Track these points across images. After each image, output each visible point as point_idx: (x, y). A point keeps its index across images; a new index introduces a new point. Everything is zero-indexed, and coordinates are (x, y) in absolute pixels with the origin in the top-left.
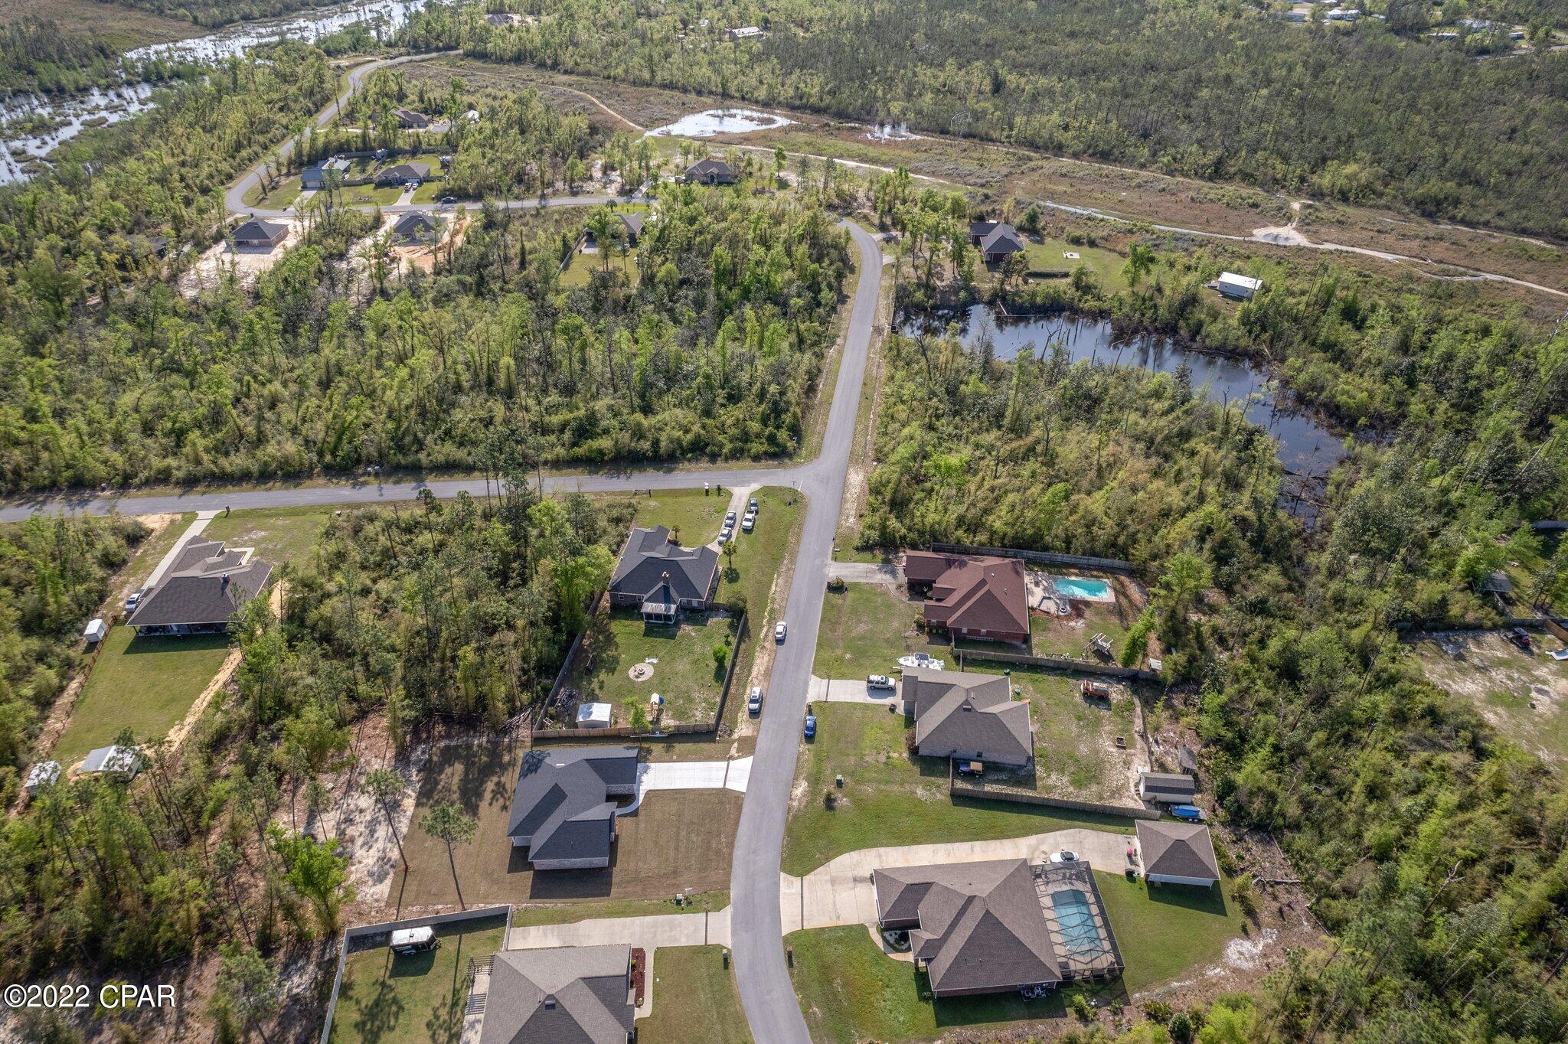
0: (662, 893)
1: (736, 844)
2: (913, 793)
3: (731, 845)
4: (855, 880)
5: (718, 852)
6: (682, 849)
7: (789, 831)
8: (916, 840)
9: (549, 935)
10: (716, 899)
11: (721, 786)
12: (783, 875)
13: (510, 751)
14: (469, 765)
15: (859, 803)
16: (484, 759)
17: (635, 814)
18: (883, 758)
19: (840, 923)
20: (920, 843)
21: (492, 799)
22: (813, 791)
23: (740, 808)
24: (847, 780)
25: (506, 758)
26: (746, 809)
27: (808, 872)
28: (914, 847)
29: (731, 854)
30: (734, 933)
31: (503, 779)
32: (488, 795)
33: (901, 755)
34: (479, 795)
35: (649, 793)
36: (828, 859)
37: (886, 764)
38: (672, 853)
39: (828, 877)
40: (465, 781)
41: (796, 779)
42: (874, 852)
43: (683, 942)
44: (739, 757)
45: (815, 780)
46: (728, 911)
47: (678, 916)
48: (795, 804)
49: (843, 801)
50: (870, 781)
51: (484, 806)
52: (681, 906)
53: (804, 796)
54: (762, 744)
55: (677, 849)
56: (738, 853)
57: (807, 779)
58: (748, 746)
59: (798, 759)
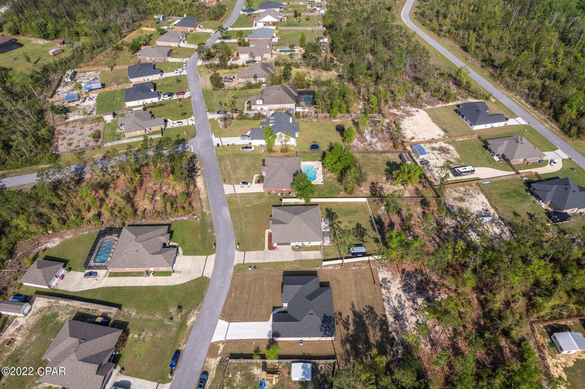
0: (262, 272)
1: (228, 292)
2: (137, 313)
3: (230, 292)
4: (181, 272)
5: (236, 289)
6: (252, 291)
7: (202, 297)
8: (148, 288)
9: (306, 256)
10: (240, 268)
11: (232, 324)
12: (210, 277)
13: (347, 352)
14: (367, 341)
15: (165, 309)
16: (361, 346)
17: (274, 308)
18: (143, 334)
19: (192, 256)
20: (146, 287)
21: (348, 320)
22: (185, 318)
23: (223, 311)
24: (167, 322)
25: (348, 346)
26: (220, 310)
27: (200, 278)
28: (150, 285)
29: (231, 287)
30: (234, 255)
31: (345, 332)
32: (351, 321)
33: (133, 336)
34: (355, 322)
35: (267, 320)
36: (189, 282)
37: (143, 331)
38: (257, 289)
39: (191, 274)
40: (365, 331)
41: (192, 327)
42: (168, 284)
43: (253, 252)
44: (219, 342)
45: (182, 325)
46: (235, 263)
47: (255, 262)
48: (196, 312)
49: (173, 310)
50: (156, 321)
51: (351, 316)
52: (255, 266)
53: (191, 317)
54: (205, 350)
55: (255, 291)
56: (227, 287)
57: (187, 326)
58: (213, 350)
59: (187, 339)
